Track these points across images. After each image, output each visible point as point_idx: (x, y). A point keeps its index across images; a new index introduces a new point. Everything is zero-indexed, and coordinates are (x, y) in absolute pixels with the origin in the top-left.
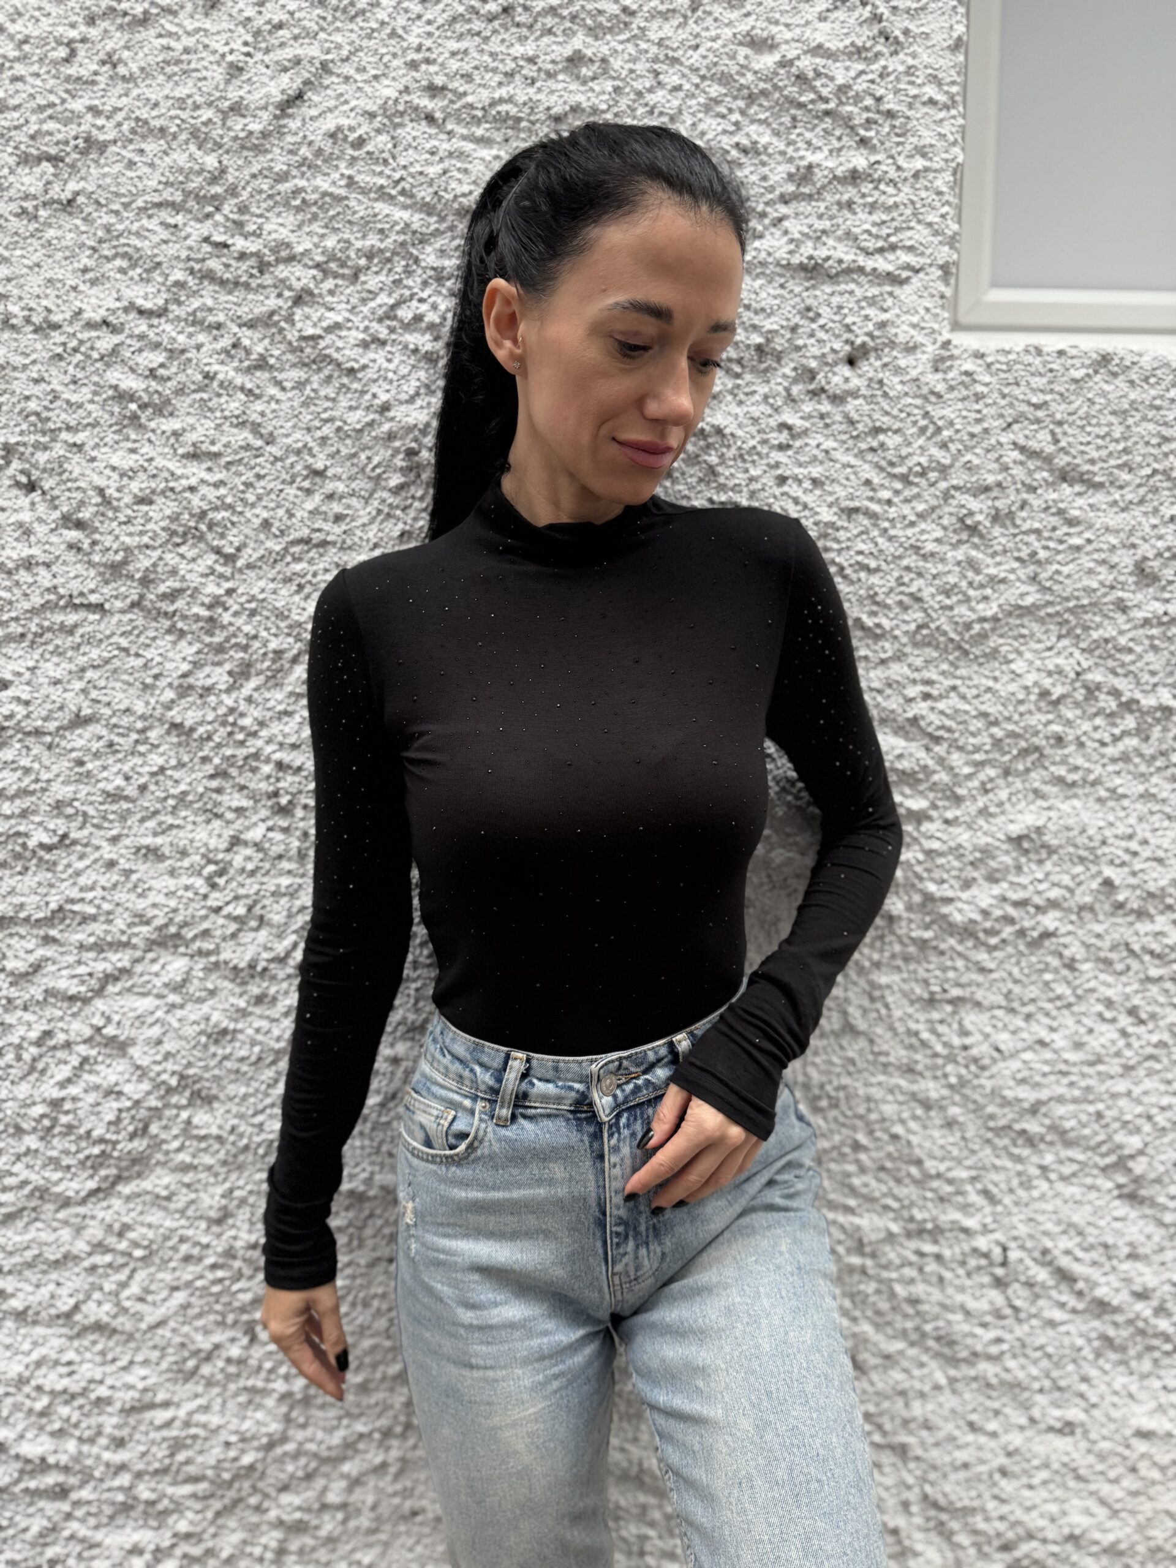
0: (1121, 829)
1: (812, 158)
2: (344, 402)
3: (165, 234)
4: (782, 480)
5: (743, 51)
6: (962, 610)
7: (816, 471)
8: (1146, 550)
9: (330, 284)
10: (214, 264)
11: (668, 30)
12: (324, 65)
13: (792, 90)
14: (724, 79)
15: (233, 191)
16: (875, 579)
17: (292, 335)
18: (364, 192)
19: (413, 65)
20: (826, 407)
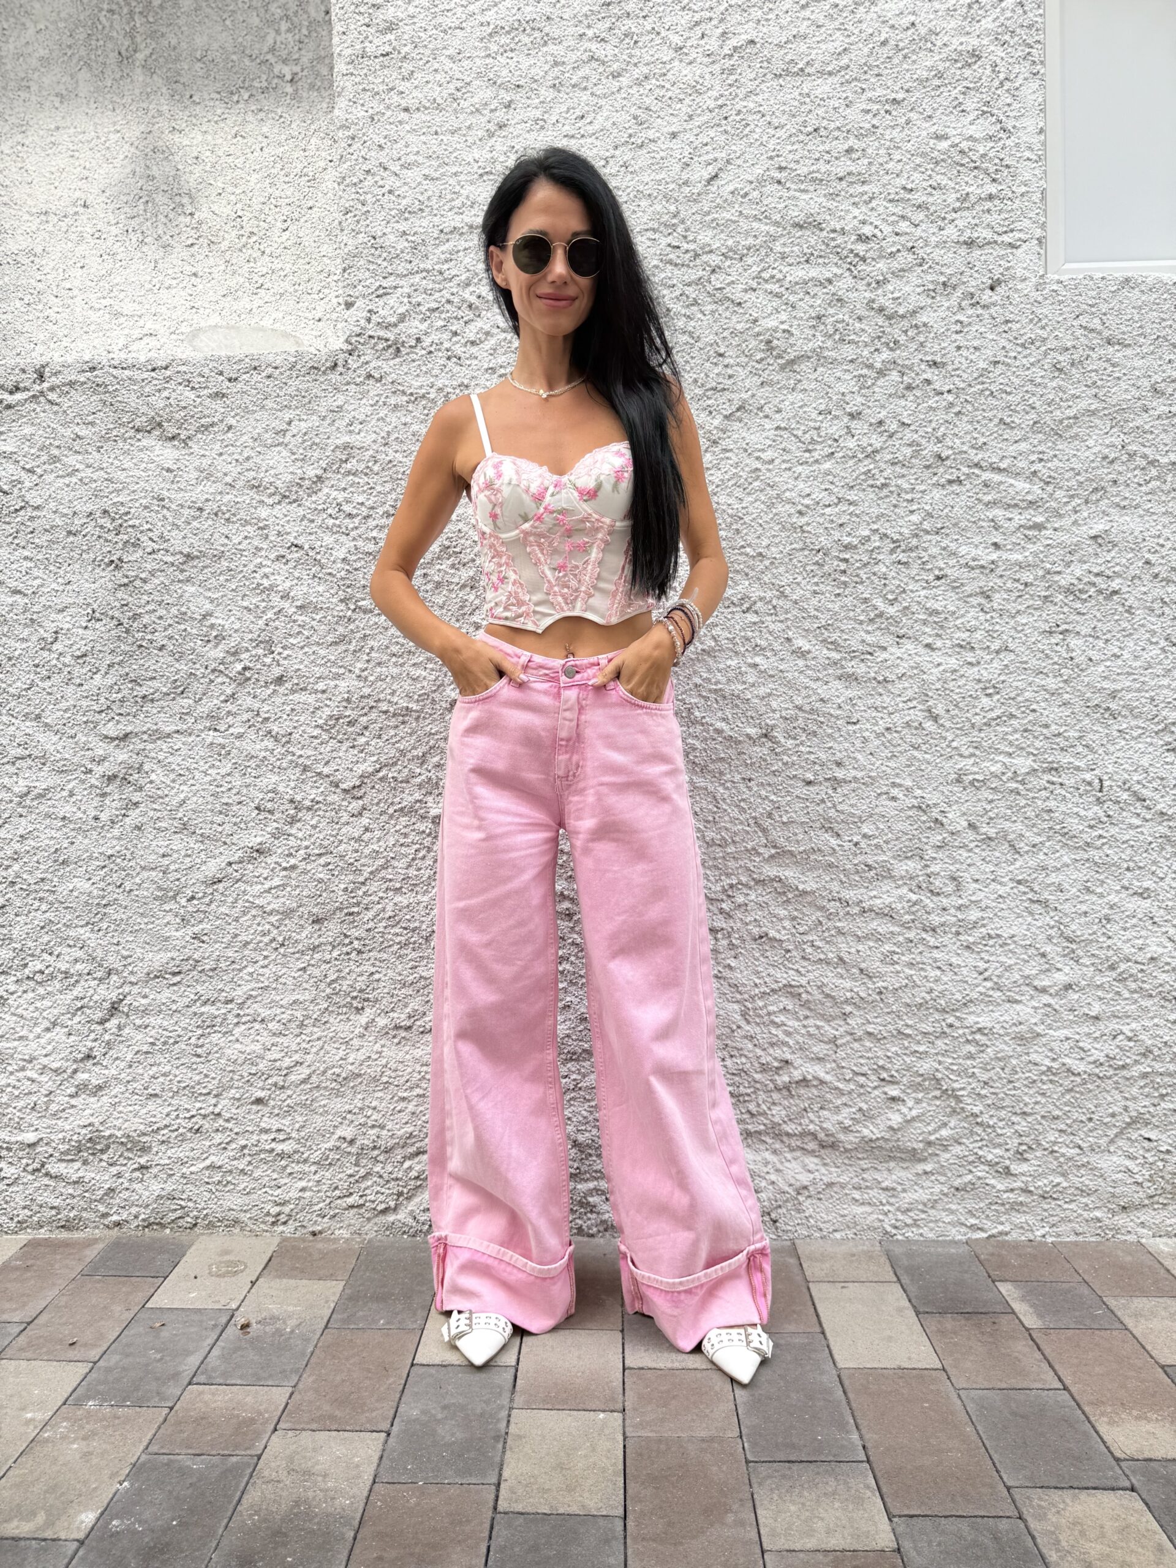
0: (1154, 532)
1: (970, 190)
2: (734, 319)
3: (649, 243)
4: (959, 348)
5: (932, 141)
6: (1058, 413)
7: (976, 343)
8: (1157, 378)
9: (728, 263)
10: (672, 256)
11: (895, 133)
12: (728, 162)
13: (958, 158)
14: (923, 155)
15: (683, 222)
16: (1009, 398)
17: (709, 288)
18: (747, 217)
19: (771, 158)
20: (980, 311)
